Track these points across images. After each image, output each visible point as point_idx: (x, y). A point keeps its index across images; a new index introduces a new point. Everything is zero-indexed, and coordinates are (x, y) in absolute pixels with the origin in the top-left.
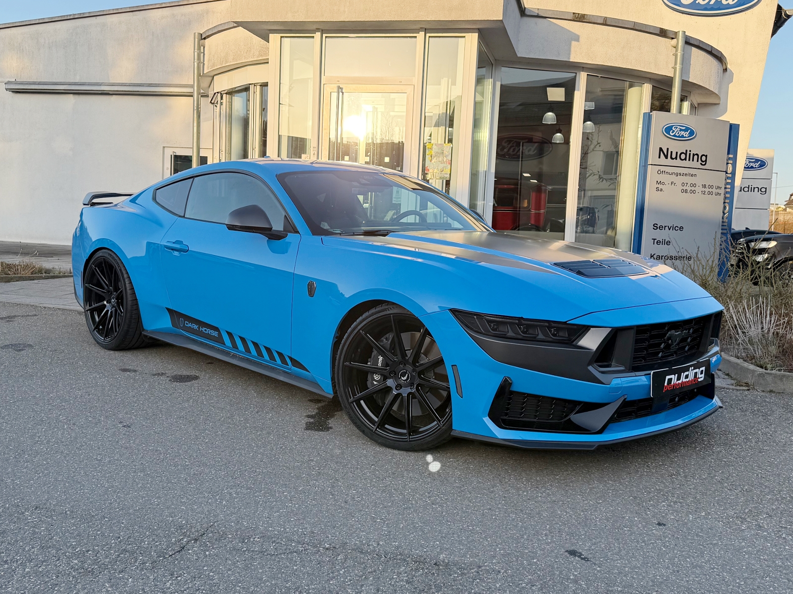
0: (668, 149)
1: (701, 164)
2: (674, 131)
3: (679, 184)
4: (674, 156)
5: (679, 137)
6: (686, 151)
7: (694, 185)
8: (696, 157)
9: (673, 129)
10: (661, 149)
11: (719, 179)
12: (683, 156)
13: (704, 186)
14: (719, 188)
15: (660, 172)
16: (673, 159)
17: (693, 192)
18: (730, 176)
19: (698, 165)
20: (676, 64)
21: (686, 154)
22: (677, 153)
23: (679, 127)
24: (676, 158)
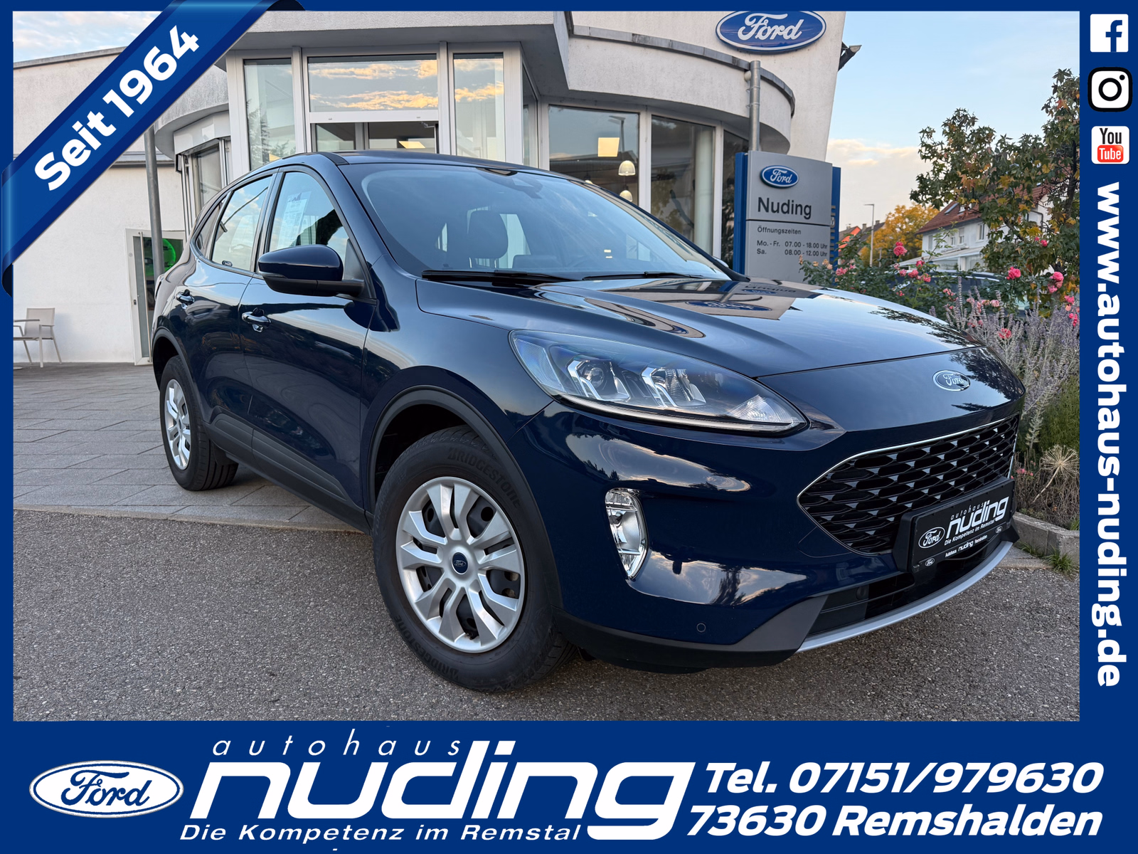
0: (768, 199)
1: (805, 217)
2: (773, 178)
3: (782, 243)
4: (775, 209)
5: (780, 183)
6: (789, 201)
7: (798, 244)
8: (799, 208)
9: (774, 173)
10: (760, 200)
11: (824, 237)
12: (785, 208)
13: (809, 245)
14: (824, 246)
15: (761, 229)
16: (773, 211)
17: (798, 253)
18: (834, 231)
19: (800, 218)
20: (751, 100)
21: (788, 206)
22: (778, 204)
23: (780, 171)
24: (778, 211)
